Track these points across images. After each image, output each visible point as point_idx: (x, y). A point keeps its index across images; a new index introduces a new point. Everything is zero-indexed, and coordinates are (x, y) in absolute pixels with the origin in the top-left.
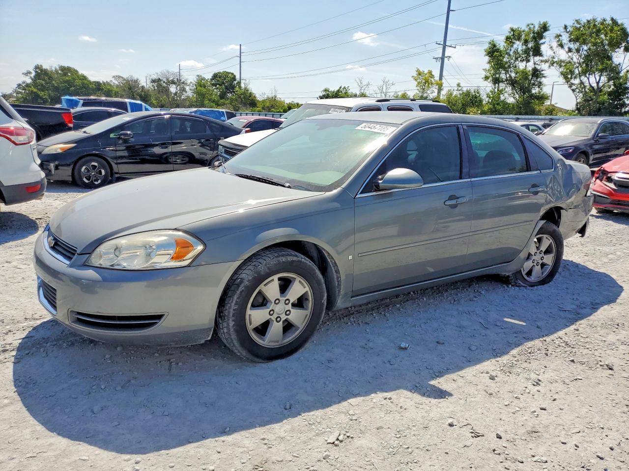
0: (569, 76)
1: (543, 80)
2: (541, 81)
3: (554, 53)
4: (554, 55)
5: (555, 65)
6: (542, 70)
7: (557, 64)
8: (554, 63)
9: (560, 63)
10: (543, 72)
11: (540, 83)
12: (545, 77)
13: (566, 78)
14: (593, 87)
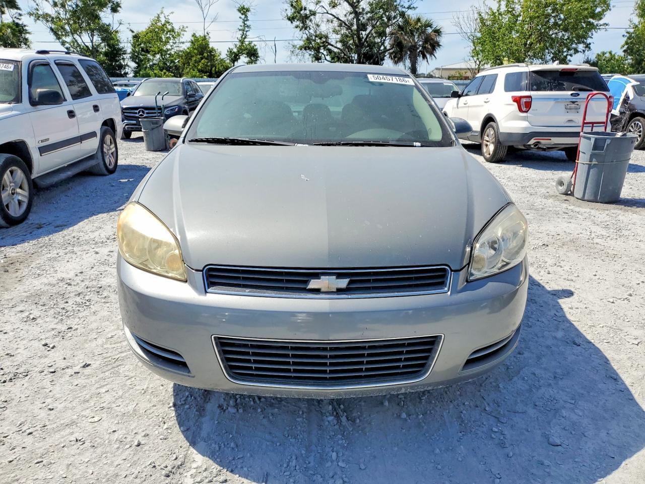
0: (60, 33)
1: (27, 36)
2: (26, 37)
3: (37, 5)
4: (37, 7)
5: (40, 18)
6: (25, 26)
7: (42, 18)
8: (39, 17)
9: (46, 17)
10: (26, 28)
11: (26, 39)
12: (29, 33)
13: (56, 34)
14: (87, 46)
